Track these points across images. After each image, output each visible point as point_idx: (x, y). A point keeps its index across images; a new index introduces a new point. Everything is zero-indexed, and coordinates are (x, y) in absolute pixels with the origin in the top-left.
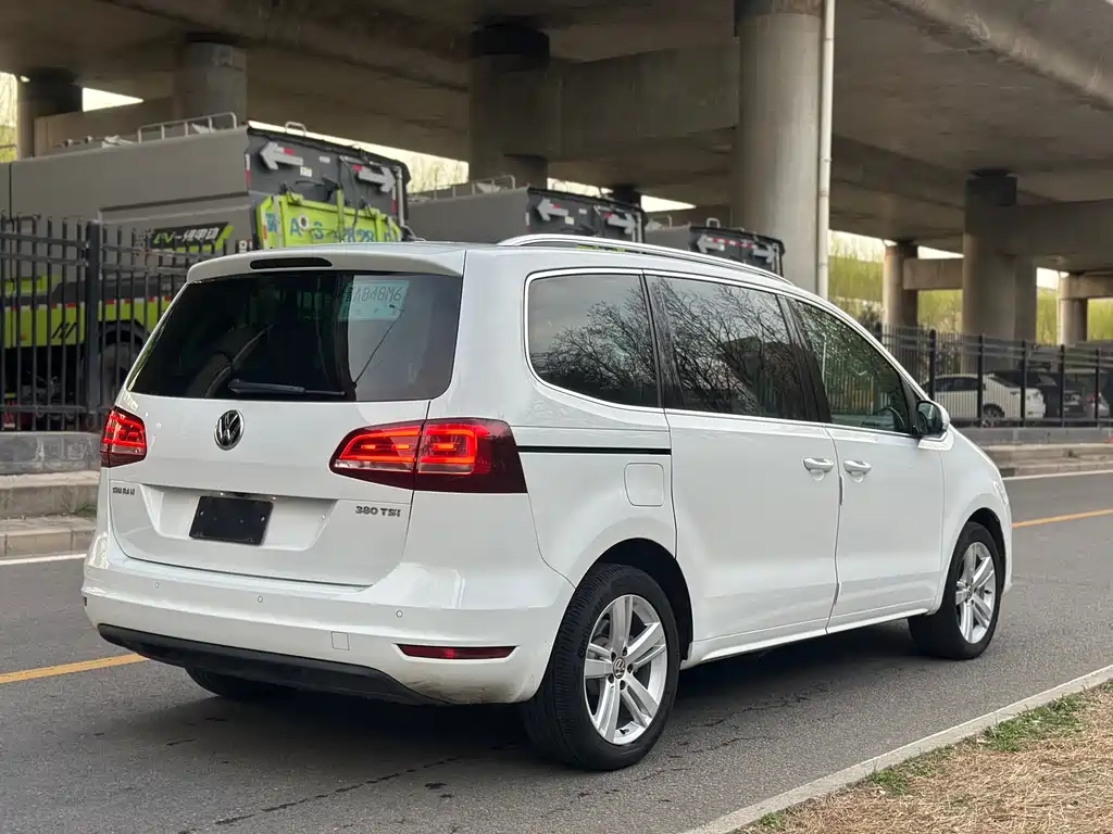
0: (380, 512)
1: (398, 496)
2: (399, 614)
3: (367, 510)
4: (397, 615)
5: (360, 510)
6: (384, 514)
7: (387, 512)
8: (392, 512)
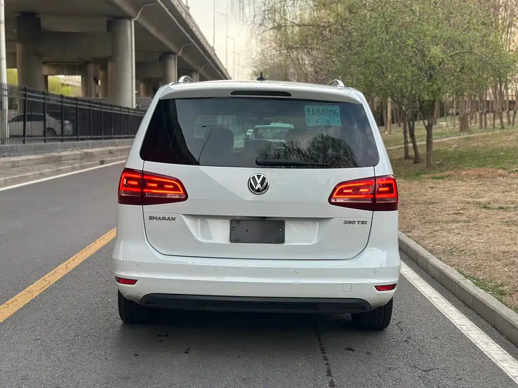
0: (357, 223)
1: (366, 214)
2: (375, 271)
3: (350, 222)
4: (374, 272)
5: (346, 222)
6: (358, 224)
7: (360, 223)
8: (363, 223)
